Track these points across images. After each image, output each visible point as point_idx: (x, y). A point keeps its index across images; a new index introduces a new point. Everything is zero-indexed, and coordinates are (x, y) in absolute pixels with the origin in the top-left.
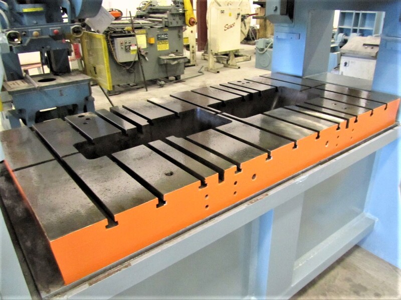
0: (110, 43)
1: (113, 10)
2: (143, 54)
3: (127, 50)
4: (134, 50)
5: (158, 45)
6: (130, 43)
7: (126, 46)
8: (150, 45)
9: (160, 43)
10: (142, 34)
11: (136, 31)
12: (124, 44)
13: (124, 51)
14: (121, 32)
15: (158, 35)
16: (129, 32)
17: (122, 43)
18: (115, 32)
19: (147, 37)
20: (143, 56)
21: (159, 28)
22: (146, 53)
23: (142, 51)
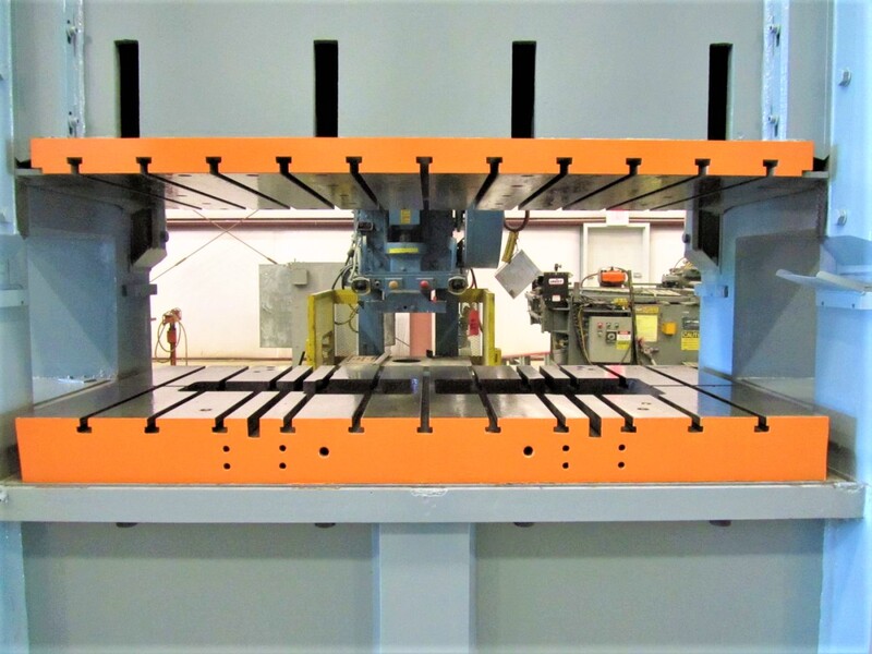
0: (580, 325)
1: (612, 269)
2: (647, 352)
3: (610, 340)
4: (624, 343)
5: (683, 340)
6: (617, 327)
7: (608, 333)
8: (664, 336)
9: (689, 335)
10: (649, 314)
11: (637, 309)
12: (604, 330)
13: (603, 342)
14: (603, 306)
15: (685, 319)
16: (619, 307)
17: (600, 327)
18: (591, 306)
19: (659, 321)
20: (646, 356)
21: (688, 306)
22: (654, 352)
23: (644, 346)
